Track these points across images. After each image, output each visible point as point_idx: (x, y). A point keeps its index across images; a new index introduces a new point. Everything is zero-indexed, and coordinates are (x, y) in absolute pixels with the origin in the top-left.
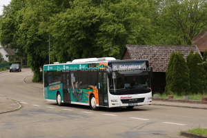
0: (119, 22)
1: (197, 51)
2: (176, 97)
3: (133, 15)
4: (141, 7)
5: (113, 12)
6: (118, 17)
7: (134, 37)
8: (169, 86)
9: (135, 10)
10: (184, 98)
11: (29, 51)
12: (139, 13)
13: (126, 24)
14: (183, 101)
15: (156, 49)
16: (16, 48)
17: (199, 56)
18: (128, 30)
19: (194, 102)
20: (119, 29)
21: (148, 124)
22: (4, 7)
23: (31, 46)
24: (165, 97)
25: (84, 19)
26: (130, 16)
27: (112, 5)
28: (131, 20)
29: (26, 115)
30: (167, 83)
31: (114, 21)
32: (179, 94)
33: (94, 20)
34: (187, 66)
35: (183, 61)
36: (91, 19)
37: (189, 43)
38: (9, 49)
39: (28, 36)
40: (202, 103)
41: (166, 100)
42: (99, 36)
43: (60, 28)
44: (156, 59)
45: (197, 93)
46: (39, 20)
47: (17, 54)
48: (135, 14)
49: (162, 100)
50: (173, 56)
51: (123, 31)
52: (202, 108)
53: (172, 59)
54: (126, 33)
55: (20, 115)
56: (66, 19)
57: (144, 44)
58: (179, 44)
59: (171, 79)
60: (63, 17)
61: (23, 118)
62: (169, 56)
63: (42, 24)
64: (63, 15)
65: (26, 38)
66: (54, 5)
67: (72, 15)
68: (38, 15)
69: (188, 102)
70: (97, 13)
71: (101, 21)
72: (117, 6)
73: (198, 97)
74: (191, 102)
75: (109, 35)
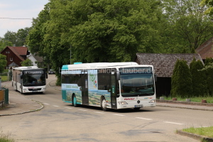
0: (131, 33)
1: (200, 59)
2: (180, 100)
3: (142, 27)
4: (149, 20)
5: (126, 24)
6: (129, 29)
7: (143, 47)
8: (173, 90)
9: (144, 22)
10: (186, 100)
11: (53, 58)
12: (148, 25)
13: (137, 35)
14: (186, 103)
15: (163, 57)
16: (44, 56)
17: (201, 63)
18: (138, 40)
19: (195, 104)
20: (131, 39)
21: (151, 123)
22: (34, 19)
23: (55, 54)
24: (170, 99)
25: (100, 30)
26: (140, 27)
27: (124, 18)
28: (141, 31)
29: (46, 115)
30: (173, 87)
31: (126, 33)
32: (183, 97)
33: (109, 32)
34: (190, 72)
35: (187, 67)
36: (106, 30)
37: (193, 52)
38: (38, 57)
39: (52, 46)
40: (202, 105)
41: (171, 102)
42: (113, 46)
43: (78, 38)
44: (163, 66)
45: (198, 96)
46: (61, 31)
47: (45, 61)
48: (144, 26)
49: (167, 102)
50: (178, 63)
51: (134, 40)
52: (202, 110)
53: (176, 66)
54: (136, 43)
55: (40, 115)
56: (84, 30)
57: (152, 53)
58: (184, 52)
59: (176, 83)
60: (82, 29)
61: (42, 117)
62: (174, 63)
63: (63, 34)
64: (81, 27)
65: (50, 47)
66: (74, 18)
67: (90, 27)
68: (60, 26)
69: (189, 104)
70: (111, 25)
71: (115, 32)
72: (129, 19)
73: (199, 100)
74: (192, 104)
75: (121, 45)
